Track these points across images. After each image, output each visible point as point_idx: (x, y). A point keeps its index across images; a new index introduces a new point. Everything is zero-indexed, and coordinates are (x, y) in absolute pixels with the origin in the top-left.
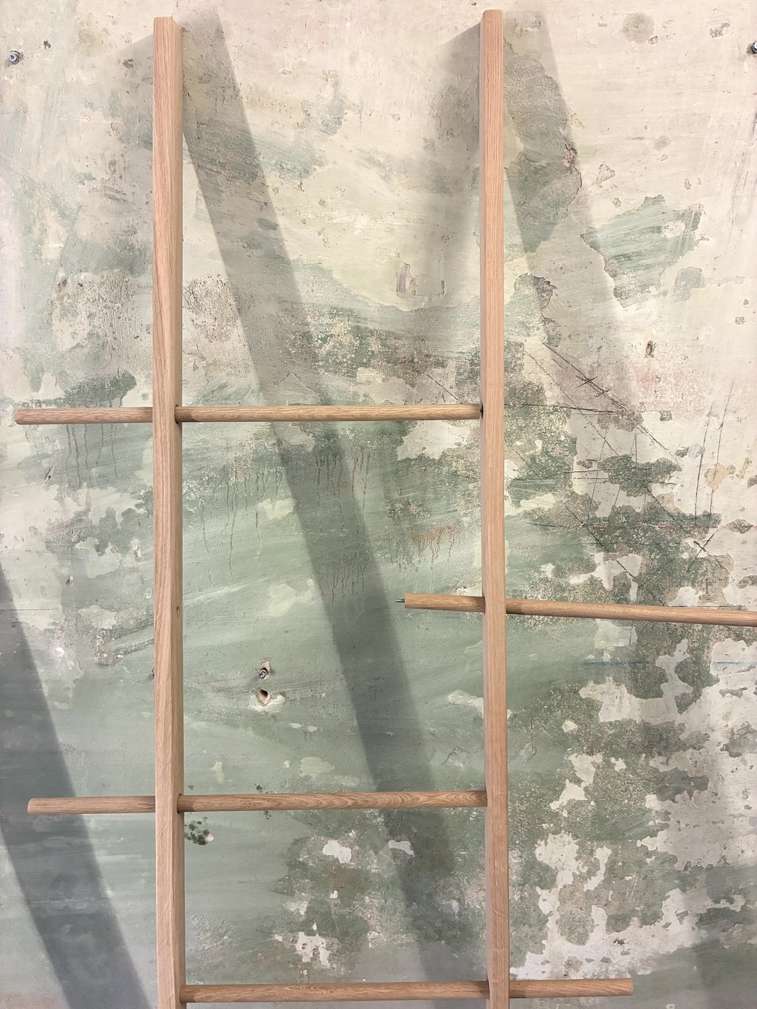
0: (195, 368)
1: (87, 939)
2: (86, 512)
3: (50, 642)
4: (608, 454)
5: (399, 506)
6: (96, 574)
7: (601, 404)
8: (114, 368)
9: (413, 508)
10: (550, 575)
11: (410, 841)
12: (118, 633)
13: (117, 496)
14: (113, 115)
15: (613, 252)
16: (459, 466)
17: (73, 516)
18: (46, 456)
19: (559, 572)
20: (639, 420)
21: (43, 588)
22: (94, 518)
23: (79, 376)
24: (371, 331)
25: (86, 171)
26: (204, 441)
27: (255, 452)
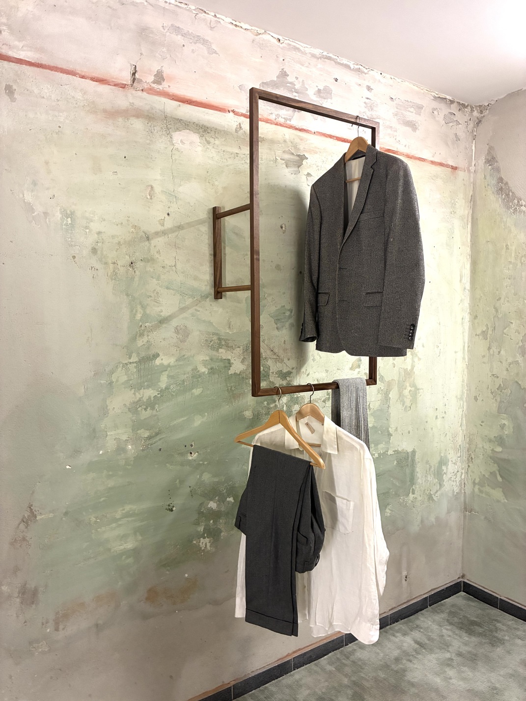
0: (177, 350)
1: (130, 560)
2: (143, 397)
3: (126, 444)
4: (277, 370)
5: (229, 388)
6: (144, 418)
7: (275, 357)
8: (152, 352)
9: (233, 388)
10: (266, 405)
11: (233, 496)
12: (150, 438)
13: (152, 391)
14: (158, 280)
15: (276, 318)
16: (244, 375)
17: (138, 399)
18: (132, 380)
19: (268, 404)
20: (283, 360)
21: (126, 425)
22: (145, 399)
23: (143, 354)
24: (223, 339)
25: (150, 294)
26: (178, 372)
27: (192, 374)
